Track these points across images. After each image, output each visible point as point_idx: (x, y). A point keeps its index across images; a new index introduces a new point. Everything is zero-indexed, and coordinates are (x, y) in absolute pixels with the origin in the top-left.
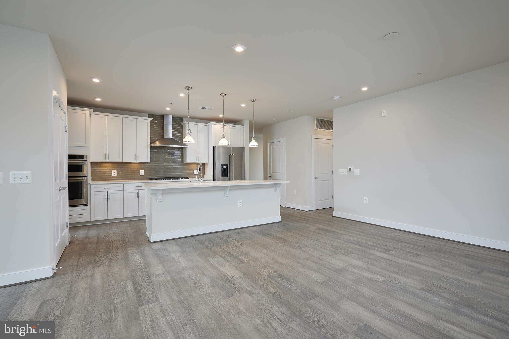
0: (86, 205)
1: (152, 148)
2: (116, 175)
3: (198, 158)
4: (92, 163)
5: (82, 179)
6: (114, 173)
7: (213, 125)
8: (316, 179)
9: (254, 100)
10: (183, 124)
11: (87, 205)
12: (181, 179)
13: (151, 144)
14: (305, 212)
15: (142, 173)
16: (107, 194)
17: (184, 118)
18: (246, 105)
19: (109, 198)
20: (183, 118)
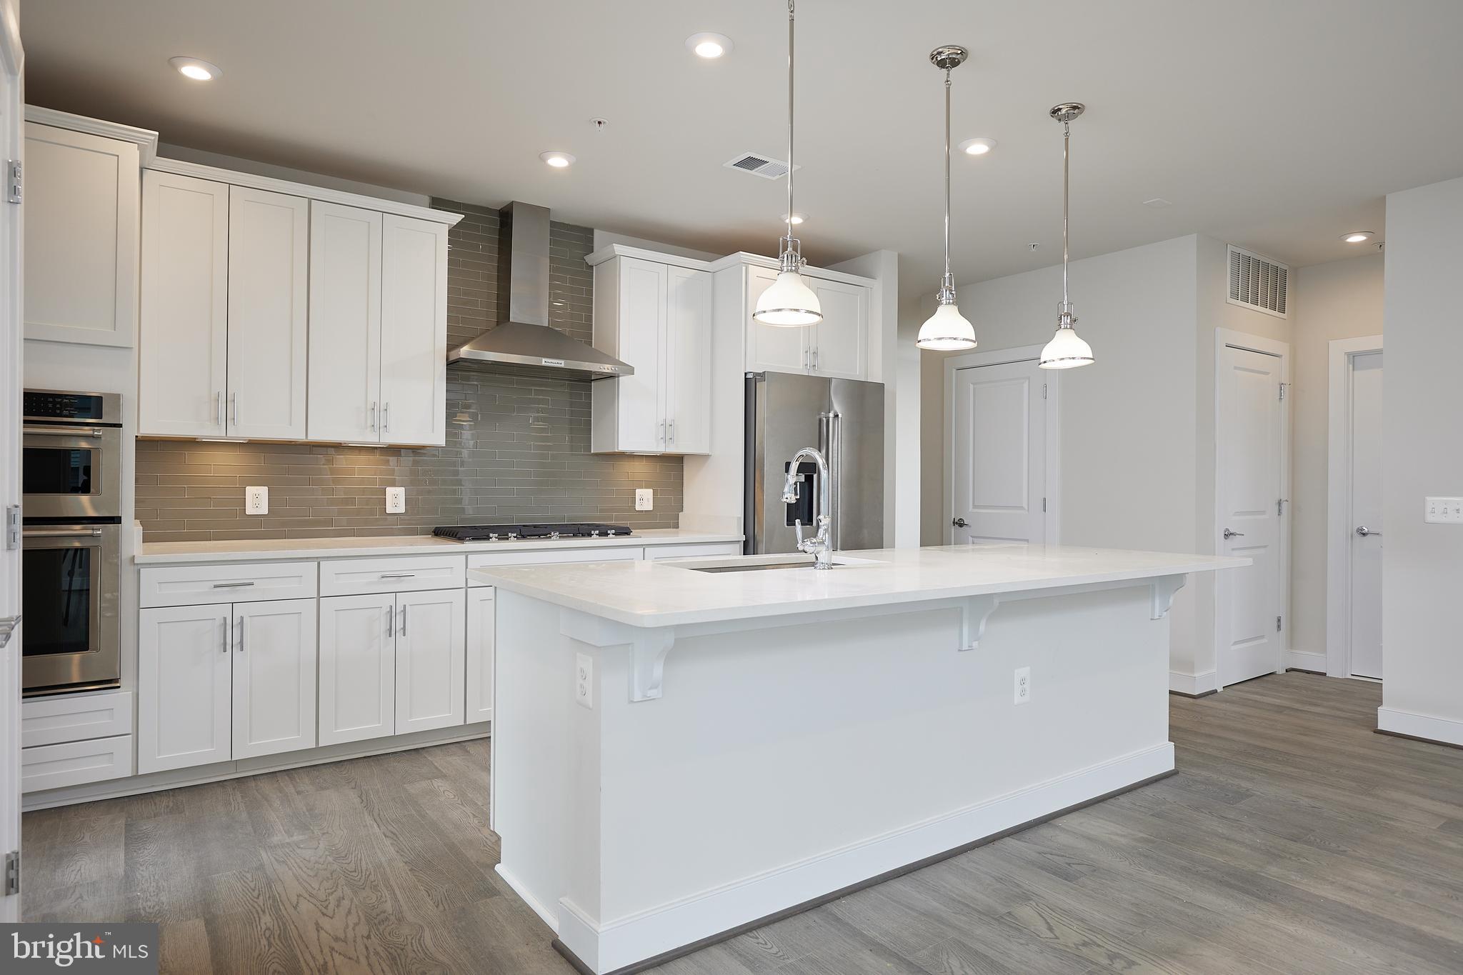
0: (109, 683)
1: (455, 367)
2: (264, 510)
3: (668, 428)
4: (144, 444)
5: (92, 536)
6: (257, 500)
7: (744, 268)
8: (1228, 541)
9: (1075, 108)
10: (590, 259)
11: (119, 687)
12: (600, 535)
13: (451, 347)
14: (1191, 700)
15: (396, 499)
16: (229, 621)
17: (596, 232)
18: (992, 149)
19: (241, 642)
20: (591, 231)
